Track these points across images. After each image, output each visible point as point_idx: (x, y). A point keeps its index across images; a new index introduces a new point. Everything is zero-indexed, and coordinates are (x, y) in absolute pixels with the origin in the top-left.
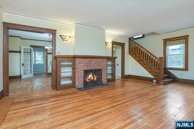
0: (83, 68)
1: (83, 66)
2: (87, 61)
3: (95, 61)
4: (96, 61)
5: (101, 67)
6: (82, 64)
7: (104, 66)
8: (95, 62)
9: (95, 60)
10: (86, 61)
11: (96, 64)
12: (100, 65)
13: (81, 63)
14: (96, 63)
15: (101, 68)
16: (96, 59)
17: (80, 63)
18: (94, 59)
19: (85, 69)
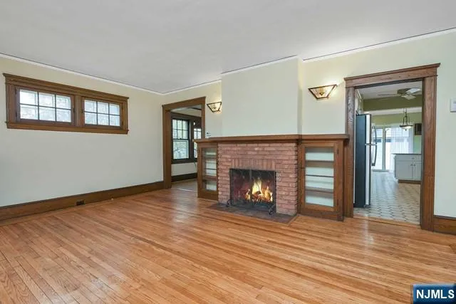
0: (230, 164)
1: (230, 160)
2: (239, 148)
3: (256, 149)
4: (261, 149)
5: (273, 164)
6: (228, 156)
7: (286, 162)
8: (258, 151)
9: (257, 147)
10: (235, 149)
11: (260, 157)
12: (271, 160)
13: (227, 154)
14: (260, 153)
15: (273, 169)
16: (260, 145)
17: (225, 152)
18: (256, 145)
19: (233, 167)
